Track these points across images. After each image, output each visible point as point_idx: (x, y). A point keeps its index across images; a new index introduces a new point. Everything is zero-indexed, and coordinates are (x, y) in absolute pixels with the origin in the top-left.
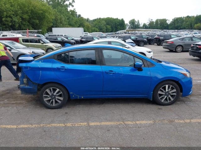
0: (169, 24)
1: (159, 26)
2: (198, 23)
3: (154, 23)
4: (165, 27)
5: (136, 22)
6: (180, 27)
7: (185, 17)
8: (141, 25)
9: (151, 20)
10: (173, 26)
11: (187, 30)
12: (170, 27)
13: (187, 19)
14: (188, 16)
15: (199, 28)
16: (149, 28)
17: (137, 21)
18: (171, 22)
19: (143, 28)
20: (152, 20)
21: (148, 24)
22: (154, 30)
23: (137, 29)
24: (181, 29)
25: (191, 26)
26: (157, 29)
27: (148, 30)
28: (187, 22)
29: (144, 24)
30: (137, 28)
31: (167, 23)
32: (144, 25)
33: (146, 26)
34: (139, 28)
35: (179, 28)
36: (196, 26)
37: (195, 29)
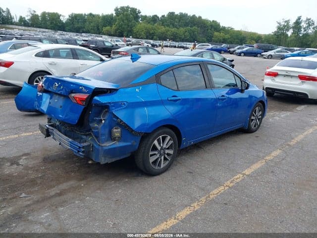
0: (64, 22)
1: (48, 23)
2: (107, 26)
3: (40, 18)
4: (60, 27)
5: (4, 12)
6: (82, 29)
7: (87, 14)
8: (16, 19)
9: (33, 12)
10: (71, 26)
11: (94, 35)
12: (67, 28)
13: (91, 18)
14: (91, 14)
15: (109, 33)
16: (32, 25)
17: (4, 10)
18: (68, 19)
19: (19, 25)
20: (35, 11)
21: (29, 18)
22: (42, 30)
23: (7, 26)
24: (84, 32)
25: (98, 29)
26: (47, 28)
27: (29, 28)
28: (90, 22)
29: (21, 17)
30: (8, 24)
31: (61, 20)
32: (22, 19)
33: (26, 21)
34: (12, 23)
35: (81, 31)
36: (105, 29)
37: (104, 34)
